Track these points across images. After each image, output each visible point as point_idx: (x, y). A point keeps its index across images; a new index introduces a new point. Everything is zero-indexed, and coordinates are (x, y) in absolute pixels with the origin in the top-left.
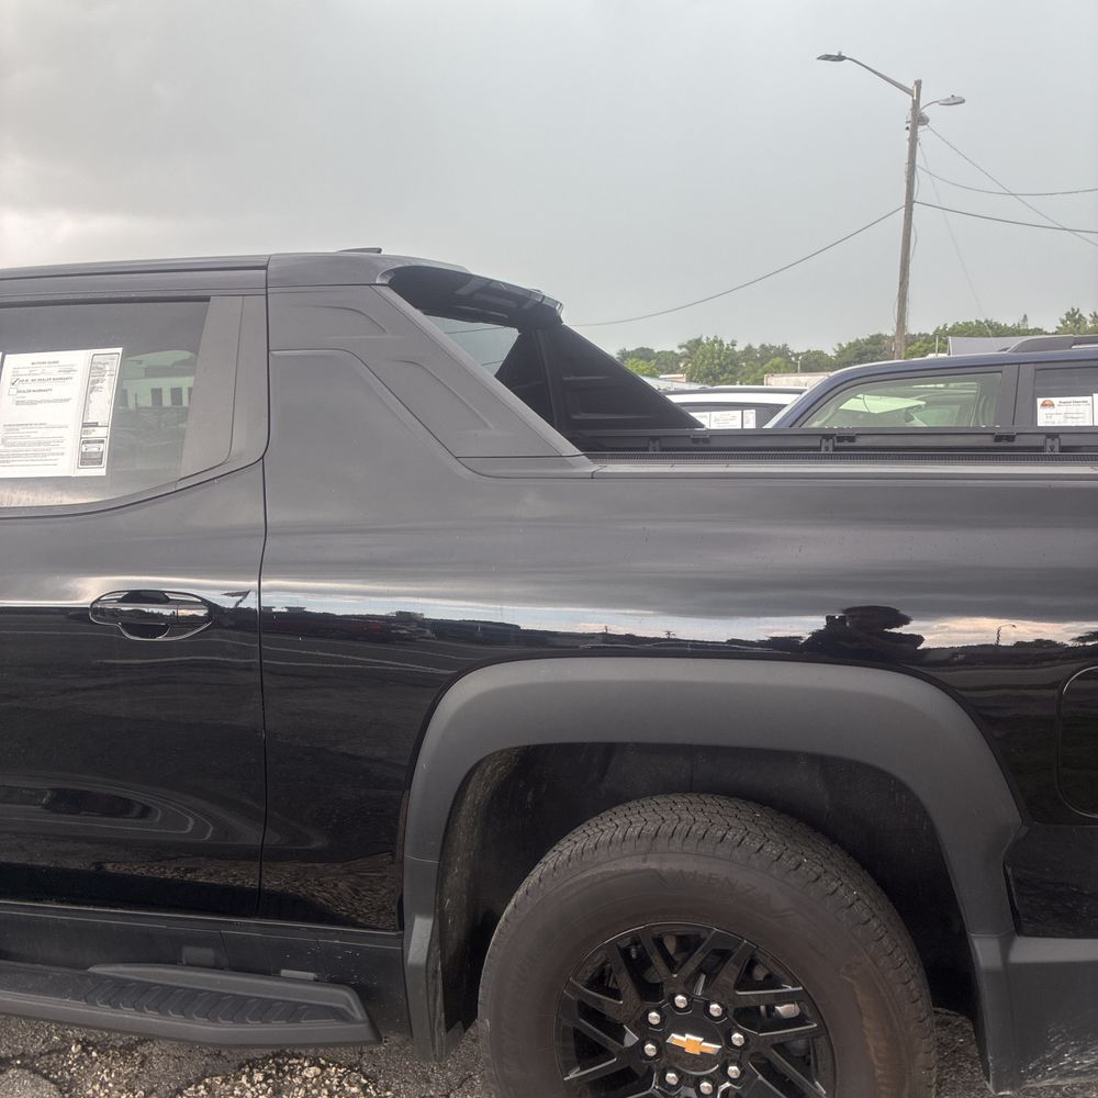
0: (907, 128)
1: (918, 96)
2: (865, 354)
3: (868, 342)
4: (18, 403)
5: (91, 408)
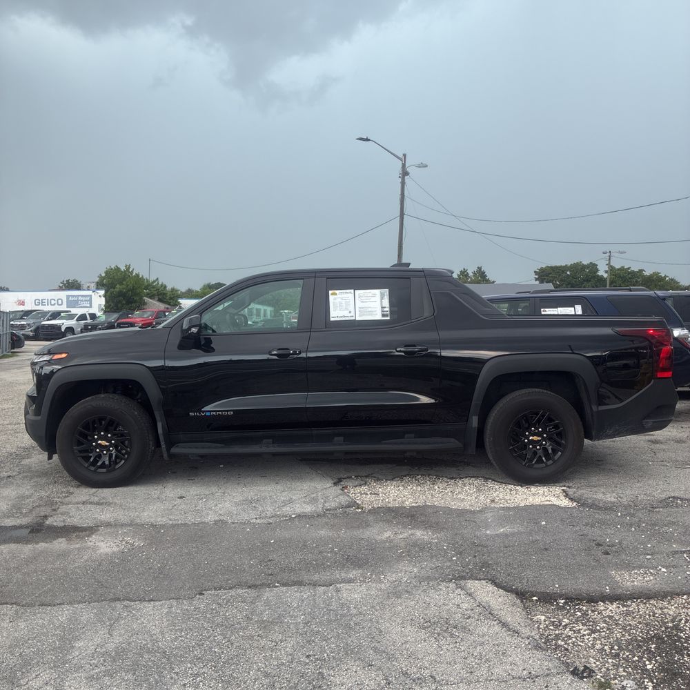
0: (400, 177)
1: (405, 162)
4: (362, 302)
5: (383, 303)
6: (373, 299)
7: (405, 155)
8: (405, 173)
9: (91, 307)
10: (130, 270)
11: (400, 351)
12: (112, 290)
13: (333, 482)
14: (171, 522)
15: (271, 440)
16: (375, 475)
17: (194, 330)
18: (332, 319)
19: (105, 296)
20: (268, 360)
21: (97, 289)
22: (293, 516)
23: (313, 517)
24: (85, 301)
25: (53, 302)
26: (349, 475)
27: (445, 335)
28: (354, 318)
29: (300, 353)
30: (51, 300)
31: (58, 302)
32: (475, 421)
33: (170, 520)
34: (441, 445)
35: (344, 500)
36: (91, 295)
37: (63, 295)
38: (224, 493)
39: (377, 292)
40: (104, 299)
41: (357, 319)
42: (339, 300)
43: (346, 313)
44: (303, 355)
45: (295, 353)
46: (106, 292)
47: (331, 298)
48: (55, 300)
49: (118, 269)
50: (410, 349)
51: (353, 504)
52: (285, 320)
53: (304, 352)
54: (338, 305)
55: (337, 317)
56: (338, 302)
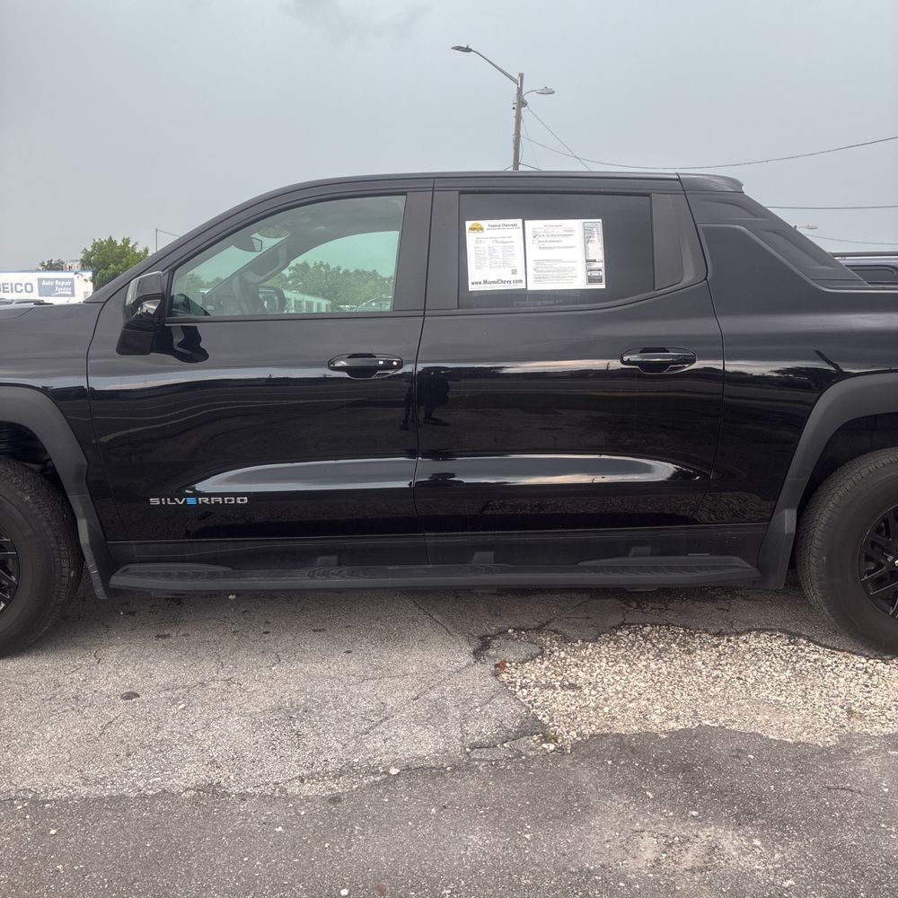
0: (514, 108)
1: (522, 85)
4: (540, 248)
5: (590, 251)
6: (566, 242)
7: (521, 76)
9: (73, 295)
10: (130, 246)
11: (628, 362)
12: (103, 271)
13: (471, 649)
14: (84, 791)
15: (335, 558)
16: (558, 627)
17: (150, 307)
18: (472, 288)
19: (93, 280)
20: (325, 380)
21: (83, 269)
22: (394, 771)
23: (440, 771)
24: (64, 286)
25: (19, 288)
26: (500, 625)
27: (735, 324)
28: (522, 286)
29: (400, 366)
30: (16, 284)
31: (26, 288)
32: (788, 519)
33: (86, 780)
34: (713, 573)
35: (506, 712)
36: (72, 280)
37: (33, 278)
38: (229, 682)
39: (576, 225)
40: (92, 284)
41: (531, 288)
42: (489, 243)
43: (505, 274)
44: (408, 368)
45: (388, 366)
46: (95, 274)
47: (471, 238)
48: (21, 285)
49: (111, 242)
50: (657, 358)
51: (533, 727)
53: (409, 362)
54: (487, 254)
55: (485, 282)
56: (487, 249)
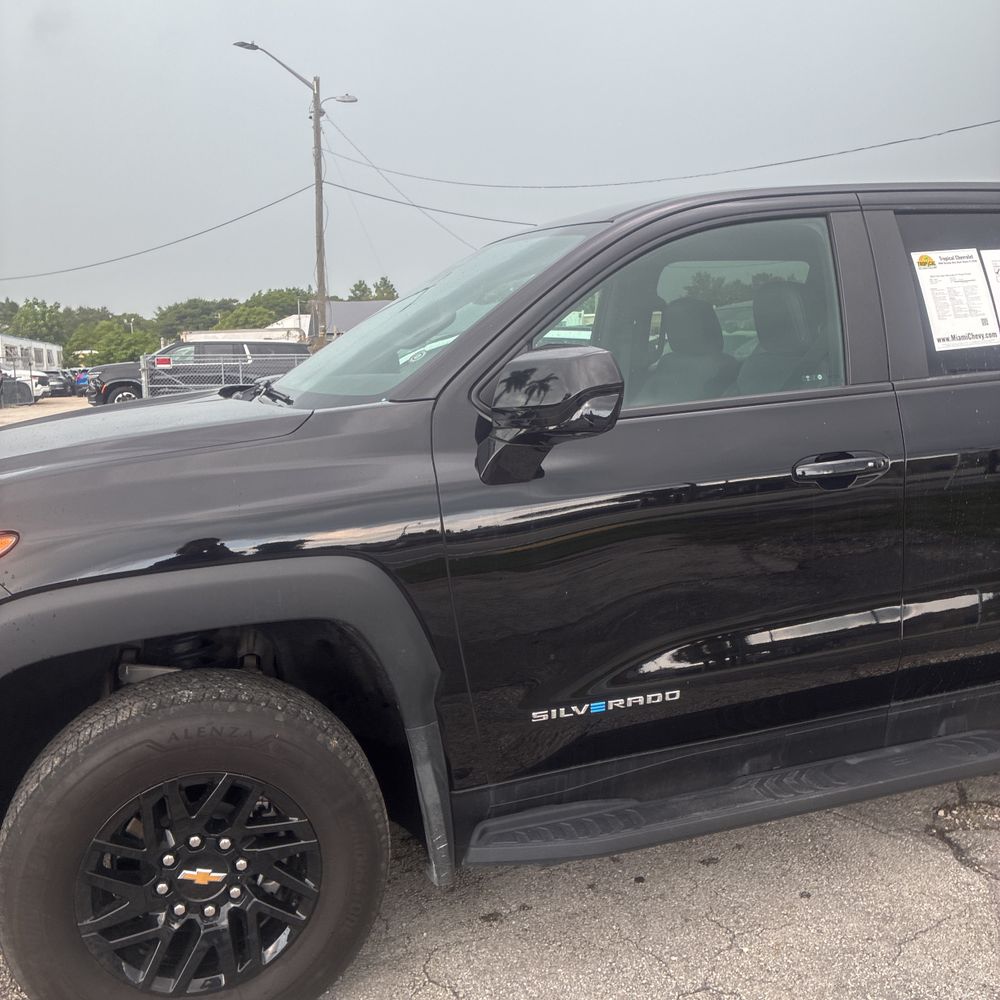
0: (311, 118)
1: (318, 91)
2: (185, 317)
3: (186, 306)
7: (317, 80)
8: (319, 112)
18: (939, 347)
42: (946, 282)
43: (975, 326)
47: (923, 276)
52: (143, 366)
54: (948, 298)
55: (953, 337)
56: (946, 291)
